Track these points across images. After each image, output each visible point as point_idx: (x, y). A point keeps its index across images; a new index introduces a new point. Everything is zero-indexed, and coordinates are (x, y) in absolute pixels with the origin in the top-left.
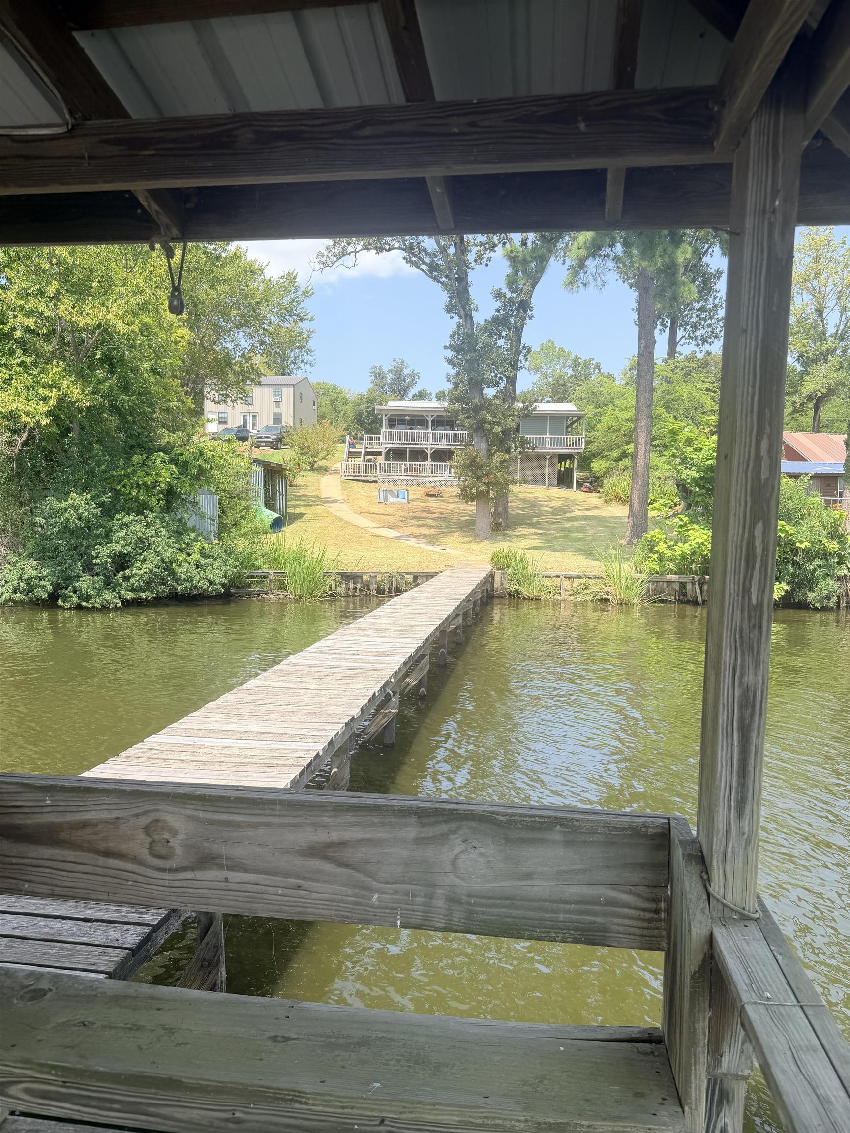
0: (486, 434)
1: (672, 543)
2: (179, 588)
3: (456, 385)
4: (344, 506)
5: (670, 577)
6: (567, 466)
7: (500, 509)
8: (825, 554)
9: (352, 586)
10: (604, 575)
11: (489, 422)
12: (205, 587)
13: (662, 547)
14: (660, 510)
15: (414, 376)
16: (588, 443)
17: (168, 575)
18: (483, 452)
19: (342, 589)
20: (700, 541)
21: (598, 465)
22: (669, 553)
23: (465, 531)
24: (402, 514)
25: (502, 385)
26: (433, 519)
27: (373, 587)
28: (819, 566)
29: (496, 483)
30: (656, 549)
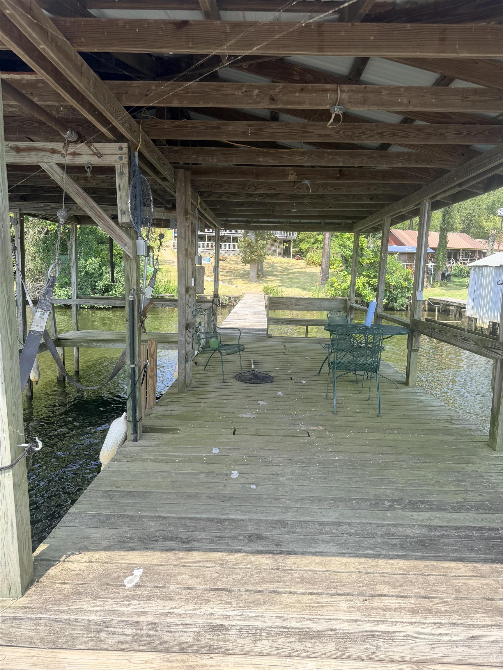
1: (340, 283)
6: (287, 245)
7: (260, 268)
8: (402, 287)
13: (336, 285)
14: (335, 269)
16: (298, 234)
18: (254, 240)
22: (339, 287)
23: (243, 278)
26: (226, 272)
28: (400, 292)
29: (260, 255)
30: (333, 286)
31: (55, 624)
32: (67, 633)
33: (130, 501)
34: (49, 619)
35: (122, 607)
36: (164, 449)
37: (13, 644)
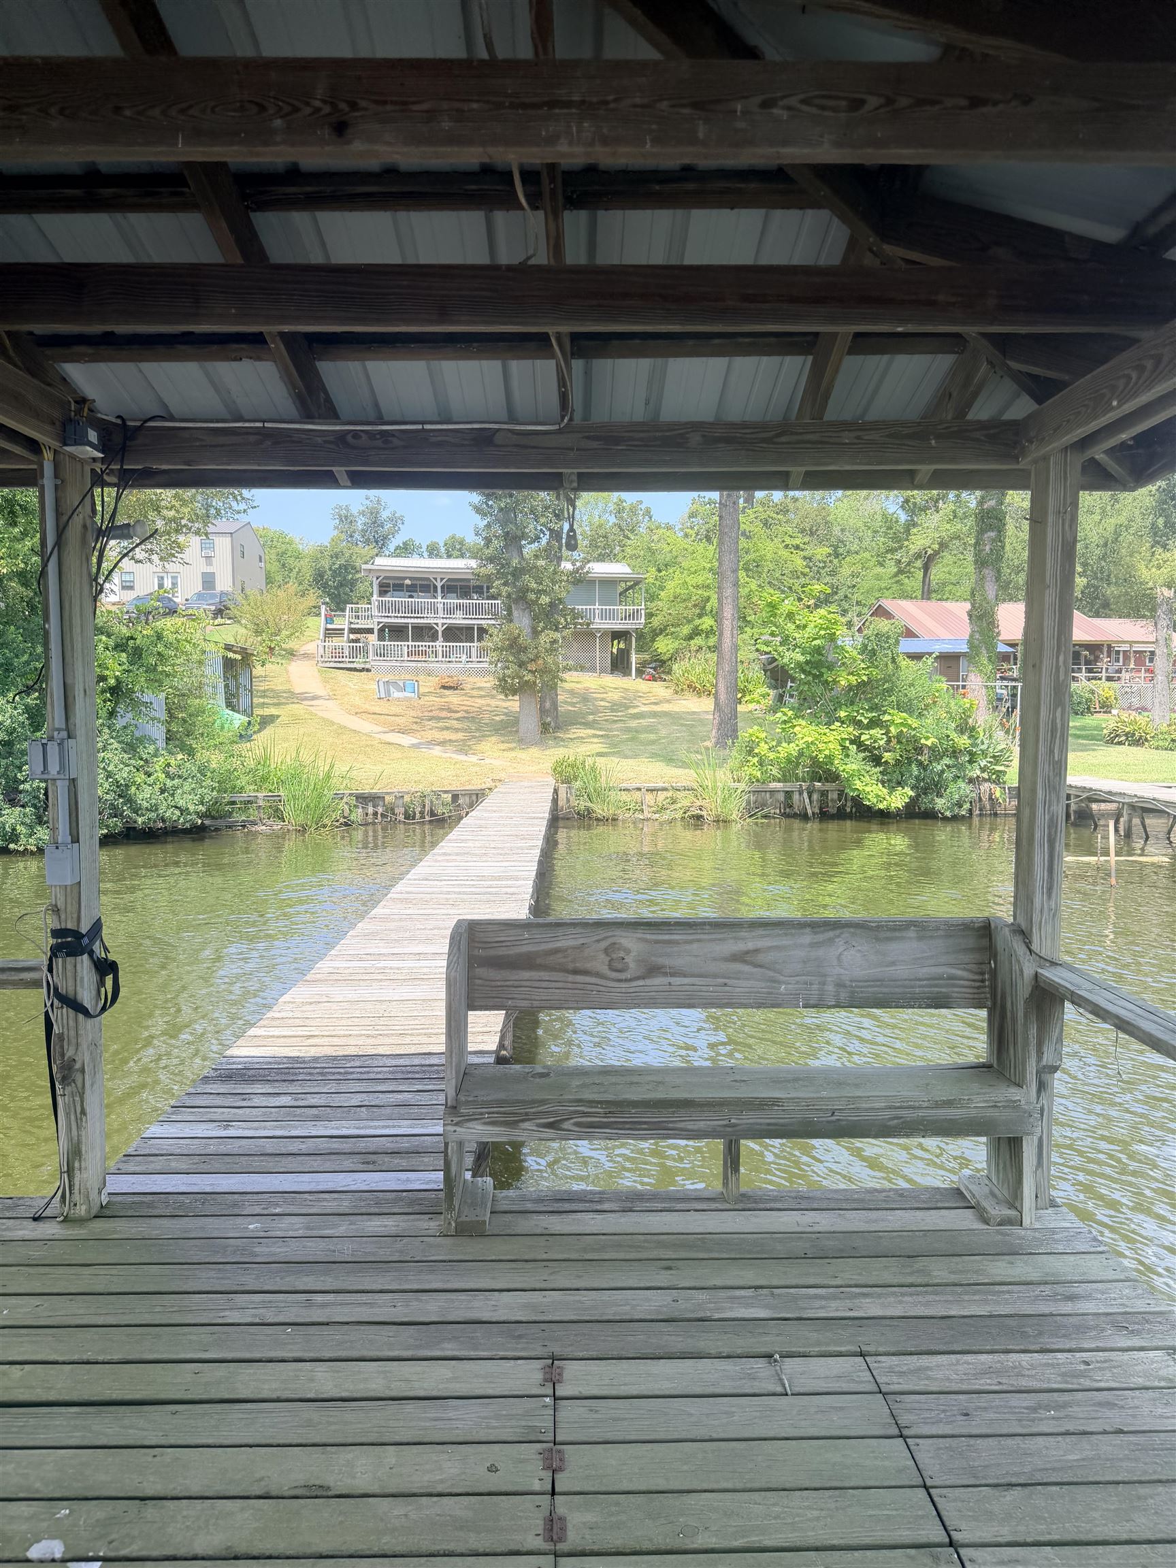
0: (529, 605)
1: (774, 743)
2: (140, 820)
3: (488, 541)
4: (330, 704)
5: (774, 785)
6: (622, 646)
7: (548, 705)
8: (954, 752)
9: (371, 810)
10: (695, 786)
11: (533, 590)
12: (175, 818)
13: (763, 748)
14: (758, 702)
15: (396, 521)
16: (650, 615)
17: (124, 804)
18: (527, 631)
19: (357, 815)
20: (810, 740)
21: (664, 646)
22: (772, 756)
23: (501, 735)
24: (413, 713)
25: (544, 541)
26: (457, 719)
27: (400, 810)
28: (948, 766)
29: (544, 671)
30: (756, 751)
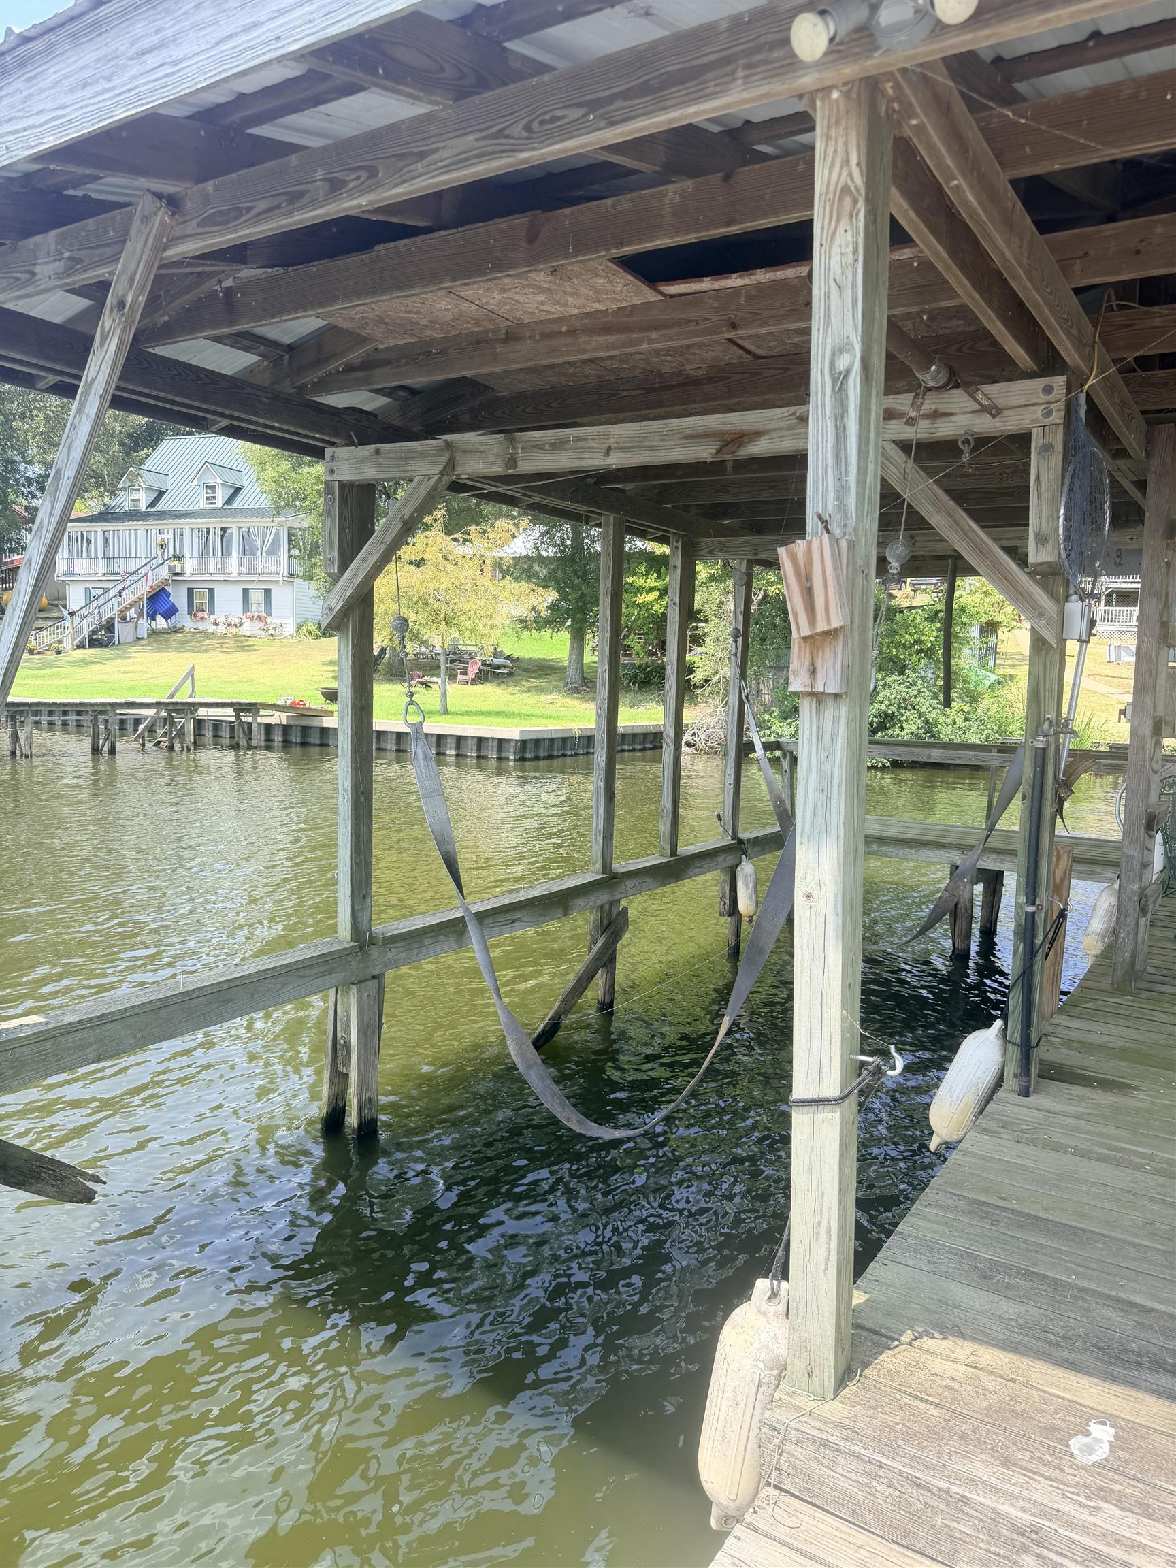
31: (913, 1491)
32: (939, 1523)
33: (1042, 1241)
34: (901, 1473)
35: (1078, 1508)
36: (1105, 1130)
37: (814, 1501)
